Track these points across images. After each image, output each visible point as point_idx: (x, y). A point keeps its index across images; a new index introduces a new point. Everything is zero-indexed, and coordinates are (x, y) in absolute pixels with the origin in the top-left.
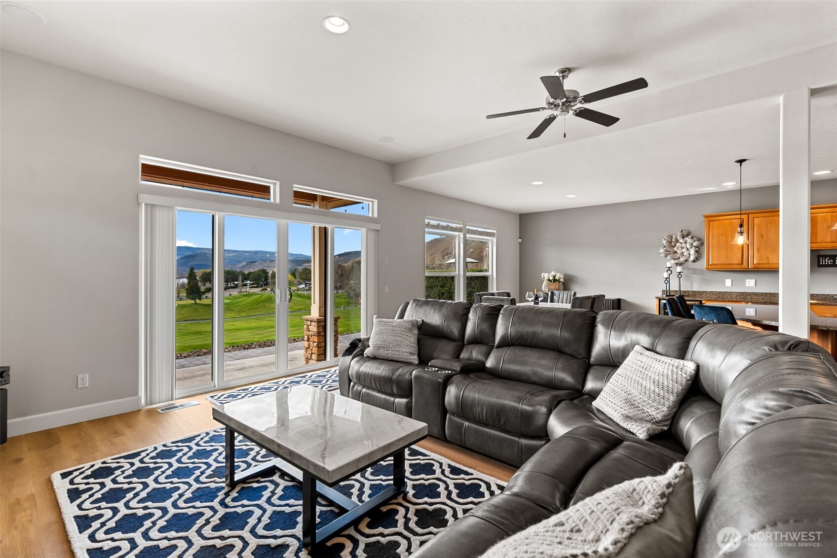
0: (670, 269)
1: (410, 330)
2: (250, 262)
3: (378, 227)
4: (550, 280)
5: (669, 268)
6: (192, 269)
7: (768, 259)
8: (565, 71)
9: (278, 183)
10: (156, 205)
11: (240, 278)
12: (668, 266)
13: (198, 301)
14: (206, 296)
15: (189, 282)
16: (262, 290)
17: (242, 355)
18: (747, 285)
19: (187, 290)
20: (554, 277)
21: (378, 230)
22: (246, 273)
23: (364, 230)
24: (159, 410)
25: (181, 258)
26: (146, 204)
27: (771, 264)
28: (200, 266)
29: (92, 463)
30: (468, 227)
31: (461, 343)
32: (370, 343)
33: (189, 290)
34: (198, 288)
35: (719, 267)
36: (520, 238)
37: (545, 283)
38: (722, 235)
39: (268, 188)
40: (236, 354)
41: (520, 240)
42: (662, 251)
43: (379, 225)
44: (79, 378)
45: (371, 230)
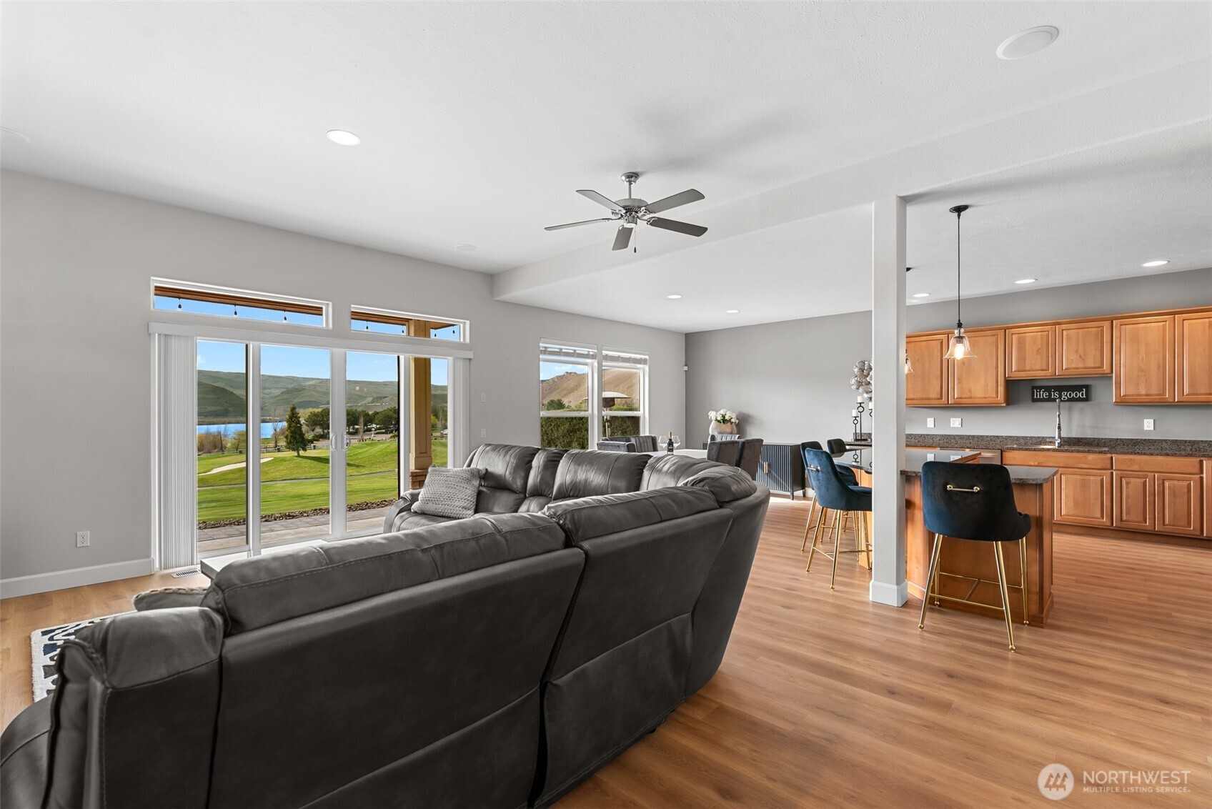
0: (862, 405)
1: (468, 480)
2: (377, 398)
3: (470, 355)
4: (719, 421)
5: (860, 403)
6: (293, 409)
7: (971, 392)
8: (632, 177)
9: (330, 303)
10: (172, 335)
11: (362, 420)
12: (859, 401)
13: (302, 453)
14: (314, 446)
15: (290, 427)
16: (391, 437)
17: (323, 520)
18: (952, 426)
19: (286, 437)
20: (724, 416)
21: (470, 359)
22: (371, 413)
23: (451, 358)
24: (175, 576)
25: (282, 393)
26: (159, 335)
27: (975, 398)
28: (305, 405)
29: (78, 623)
30: (604, 352)
31: (522, 496)
32: (420, 497)
33: (289, 437)
34: (302, 435)
35: (915, 402)
36: (686, 366)
37: (713, 424)
38: (918, 361)
39: (322, 308)
40: (315, 520)
41: (686, 368)
42: (853, 381)
43: (472, 353)
44: (78, 536)
45: (460, 358)
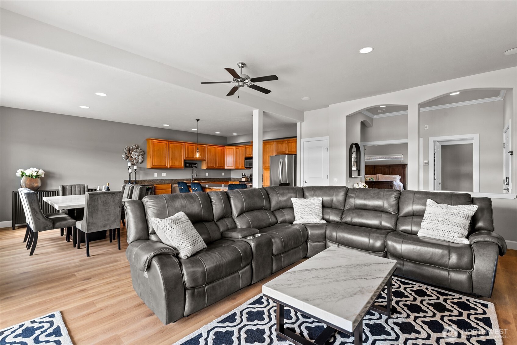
0: (130, 167)
27: (176, 166)
31: (214, 222)
35: (157, 166)
42: (123, 156)
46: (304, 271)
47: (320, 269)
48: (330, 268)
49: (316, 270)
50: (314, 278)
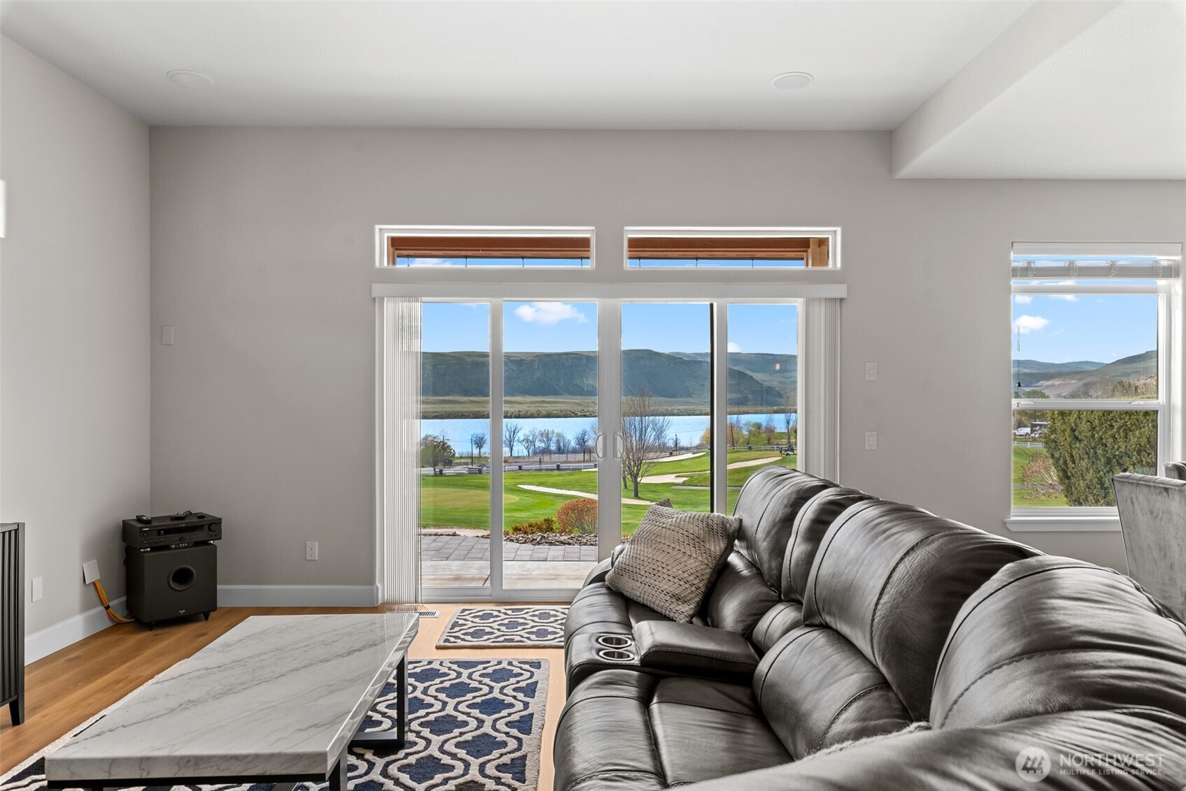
21: (841, 300)
23: (799, 303)
31: (775, 595)
39: (588, 239)
44: (308, 547)
45: (820, 299)
46: (364, 646)
47: (328, 659)
48: (305, 667)
49: (340, 656)
50: (334, 642)
